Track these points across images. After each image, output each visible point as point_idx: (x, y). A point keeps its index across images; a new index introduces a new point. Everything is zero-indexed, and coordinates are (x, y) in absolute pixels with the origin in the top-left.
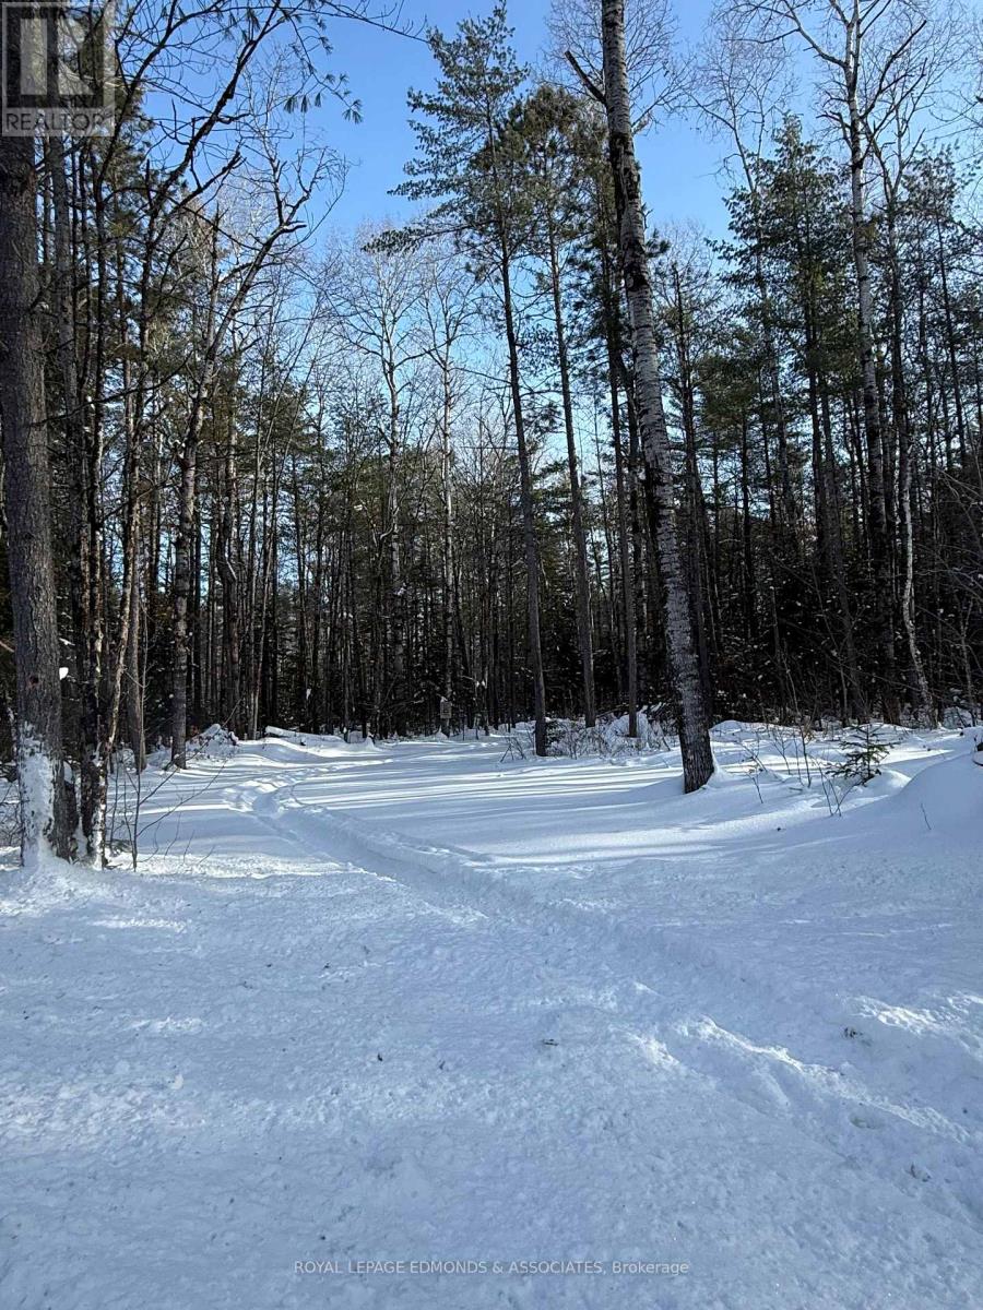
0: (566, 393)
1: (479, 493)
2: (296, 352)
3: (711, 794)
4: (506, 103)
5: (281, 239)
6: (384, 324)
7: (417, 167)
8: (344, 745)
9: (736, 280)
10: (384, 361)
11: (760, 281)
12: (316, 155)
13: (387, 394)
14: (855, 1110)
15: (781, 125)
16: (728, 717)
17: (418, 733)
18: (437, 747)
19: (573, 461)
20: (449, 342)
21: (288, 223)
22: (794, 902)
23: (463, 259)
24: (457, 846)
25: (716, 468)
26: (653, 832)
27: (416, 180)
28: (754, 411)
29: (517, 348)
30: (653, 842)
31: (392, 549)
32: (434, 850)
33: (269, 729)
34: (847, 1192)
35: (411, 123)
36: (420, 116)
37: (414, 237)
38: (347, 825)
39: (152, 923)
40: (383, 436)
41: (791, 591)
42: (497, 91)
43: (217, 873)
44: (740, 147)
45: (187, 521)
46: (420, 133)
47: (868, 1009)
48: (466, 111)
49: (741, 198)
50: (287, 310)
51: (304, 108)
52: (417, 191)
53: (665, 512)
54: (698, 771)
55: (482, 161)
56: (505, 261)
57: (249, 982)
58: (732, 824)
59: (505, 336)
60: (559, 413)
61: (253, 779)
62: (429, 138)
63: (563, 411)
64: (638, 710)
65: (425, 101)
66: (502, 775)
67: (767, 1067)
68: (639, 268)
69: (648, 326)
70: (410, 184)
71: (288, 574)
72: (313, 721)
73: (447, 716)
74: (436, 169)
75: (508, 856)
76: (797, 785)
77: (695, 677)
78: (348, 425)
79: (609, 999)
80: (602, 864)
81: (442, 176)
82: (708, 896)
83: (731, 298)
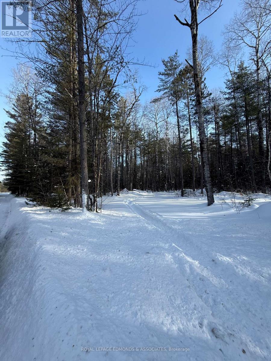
0: (190, 126)
1: (173, 146)
2: (139, 123)
3: (213, 207)
4: (178, 71)
5: (136, 103)
6: (155, 116)
7: (160, 86)
8: (147, 193)
9: (228, 99)
10: (155, 123)
11: (234, 98)
12: (142, 87)
13: (156, 129)
14: (201, 276)
15: (240, 64)
16: (224, 190)
17: (161, 191)
18: (164, 194)
19: (191, 139)
20: (167, 118)
21: (137, 100)
22: (220, 231)
23: (170, 102)
24: (158, 213)
25: (225, 138)
26: (197, 214)
27: (160, 88)
28: (234, 126)
29: (179, 118)
30: (197, 215)
31: (156, 157)
32: (154, 213)
33: (134, 189)
34: (185, 293)
35: (159, 78)
36: (161, 76)
37: (159, 99)
38: (141, 208)
39: (99, 223)
40: (155, 137)
41: (240, 164)
42: (175, 68)
43: (115, 215)
44: (230, 70)
45: (120, 154)
46: (160, 80)
47: (218, 256)
48: (169, 74)
49: (229, 81)
50: (138, 115)
51: (127, 82)
52: (159, 91)
53: (204, 149)
54: (211, 202)
55: (173, 83)
56: (177, 102)
57: (107, 234)
58: (215, 213)
59: (176, 116)
60: (189, 130)
61: (129, 198)
62: (162, 80)
63: (189, 129)
64: (203, 188)
65: (162, 73)
66: (174, 200)
67: (188, 264)
68: (200, 100)
69: (201, 112)
70: (159, 89)
71: (139, 162)
72: (143, 188)
73: (166, 188)
74: (164, 86)
75: (165, 216)
76: (232, 206)
77: (210, 183)
78: (149, 135)
79: (167, 246)
80: (184, 219)
81: (165, 87)
82: (202, 228)
83: (227, 103)
